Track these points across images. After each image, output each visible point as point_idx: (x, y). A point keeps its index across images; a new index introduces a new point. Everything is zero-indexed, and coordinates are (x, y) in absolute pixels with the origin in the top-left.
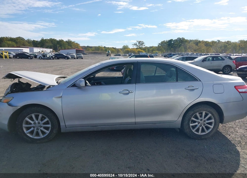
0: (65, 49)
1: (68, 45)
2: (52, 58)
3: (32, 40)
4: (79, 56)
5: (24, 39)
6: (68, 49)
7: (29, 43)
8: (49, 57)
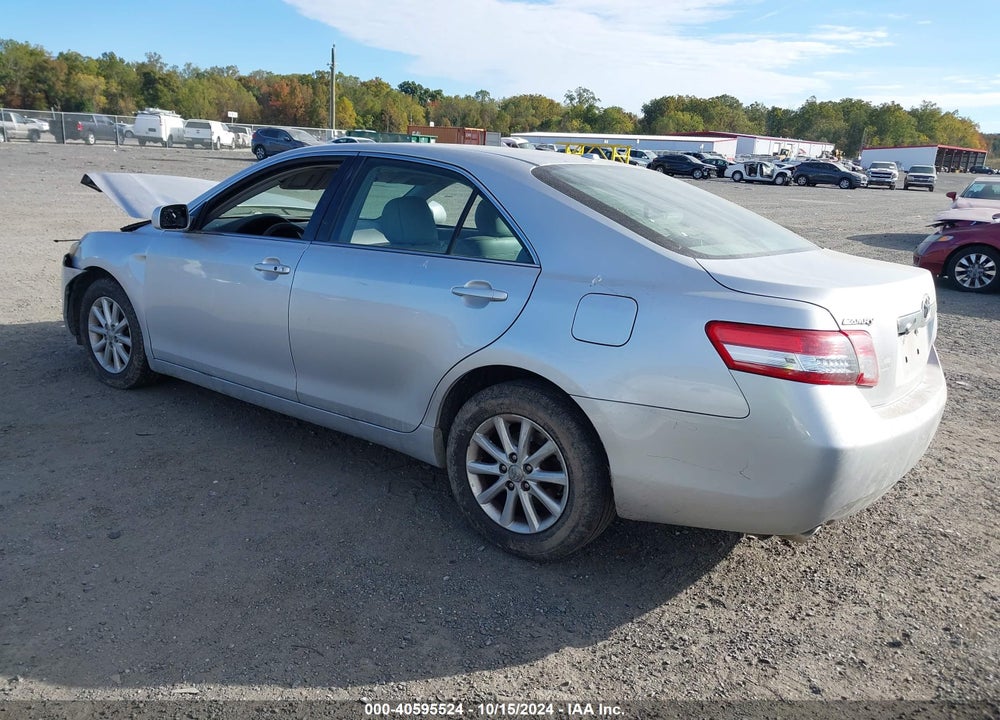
0: (895, 147)
1: (917, 130)
2: (779, 180)
3: (770, 109)
4: (915, 176)
5: (740, 102)
6: (913, 145)
7: (751, 119)
8: (770, 176)
